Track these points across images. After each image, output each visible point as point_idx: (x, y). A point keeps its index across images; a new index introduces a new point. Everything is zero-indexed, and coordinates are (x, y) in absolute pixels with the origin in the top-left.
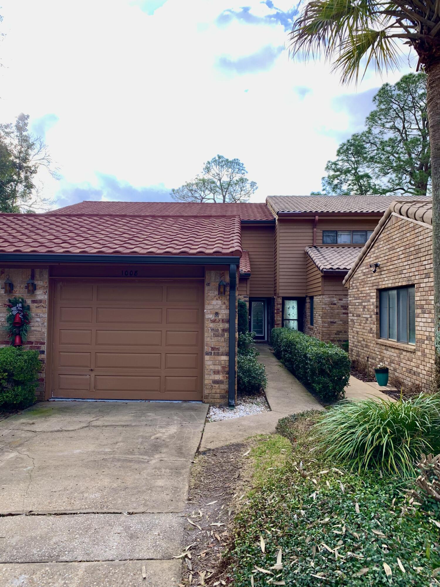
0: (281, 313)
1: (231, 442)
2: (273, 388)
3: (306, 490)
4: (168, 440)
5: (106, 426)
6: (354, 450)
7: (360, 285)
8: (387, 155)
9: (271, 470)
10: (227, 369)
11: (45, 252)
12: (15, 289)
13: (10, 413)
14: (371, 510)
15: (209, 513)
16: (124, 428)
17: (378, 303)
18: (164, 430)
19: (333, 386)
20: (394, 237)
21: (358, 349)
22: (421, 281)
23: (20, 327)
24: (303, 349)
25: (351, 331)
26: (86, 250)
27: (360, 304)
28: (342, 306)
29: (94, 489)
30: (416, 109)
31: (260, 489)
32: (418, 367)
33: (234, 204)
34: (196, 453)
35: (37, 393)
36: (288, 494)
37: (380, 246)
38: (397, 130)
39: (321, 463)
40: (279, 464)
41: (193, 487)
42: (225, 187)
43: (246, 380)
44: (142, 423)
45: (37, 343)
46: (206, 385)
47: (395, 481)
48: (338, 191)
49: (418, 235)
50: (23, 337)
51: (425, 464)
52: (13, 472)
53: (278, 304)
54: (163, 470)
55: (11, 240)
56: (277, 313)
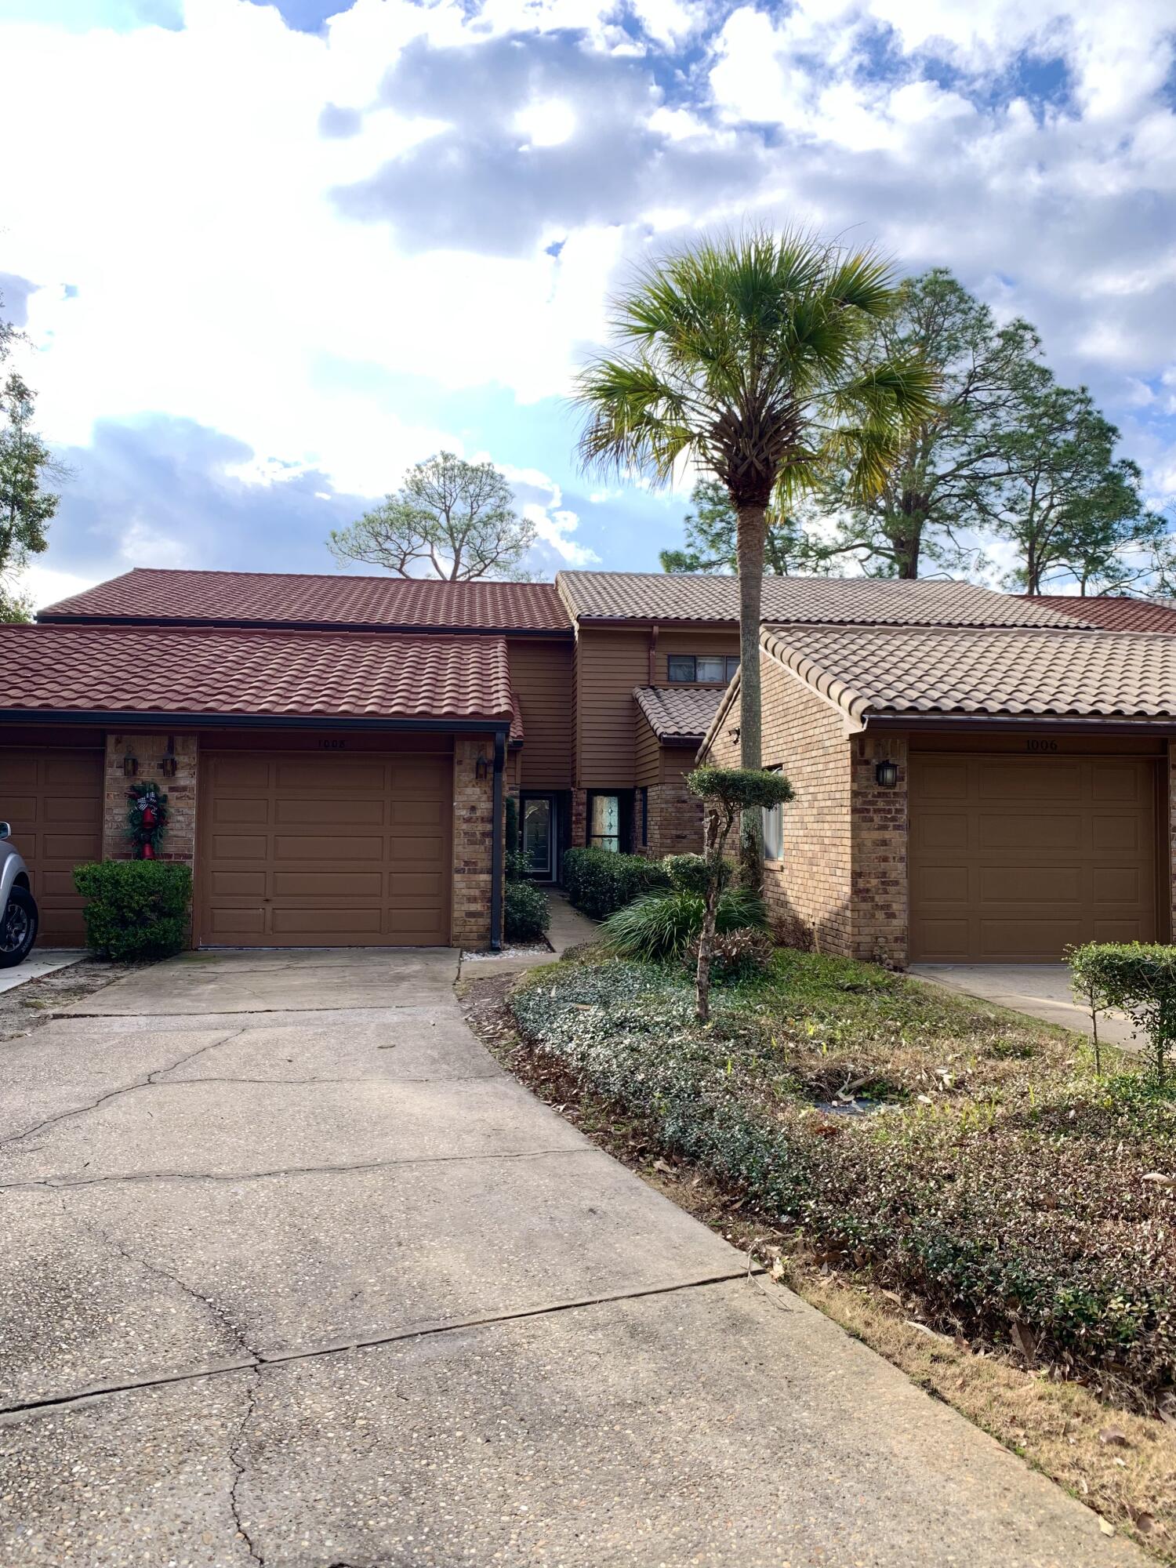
0: (585, 822)
2: (561, 935)
10: (489, 895)
12: (140, 769)
22: (789, 759)
23: (151, 830)
34: (456, 980)
42: (459, 528)
43: (517, 915)
45: (178, 856)
46: (456, 919)
49: (787, 686)
50: (156, 845)
53: (578, 804)
56: (578, 822)
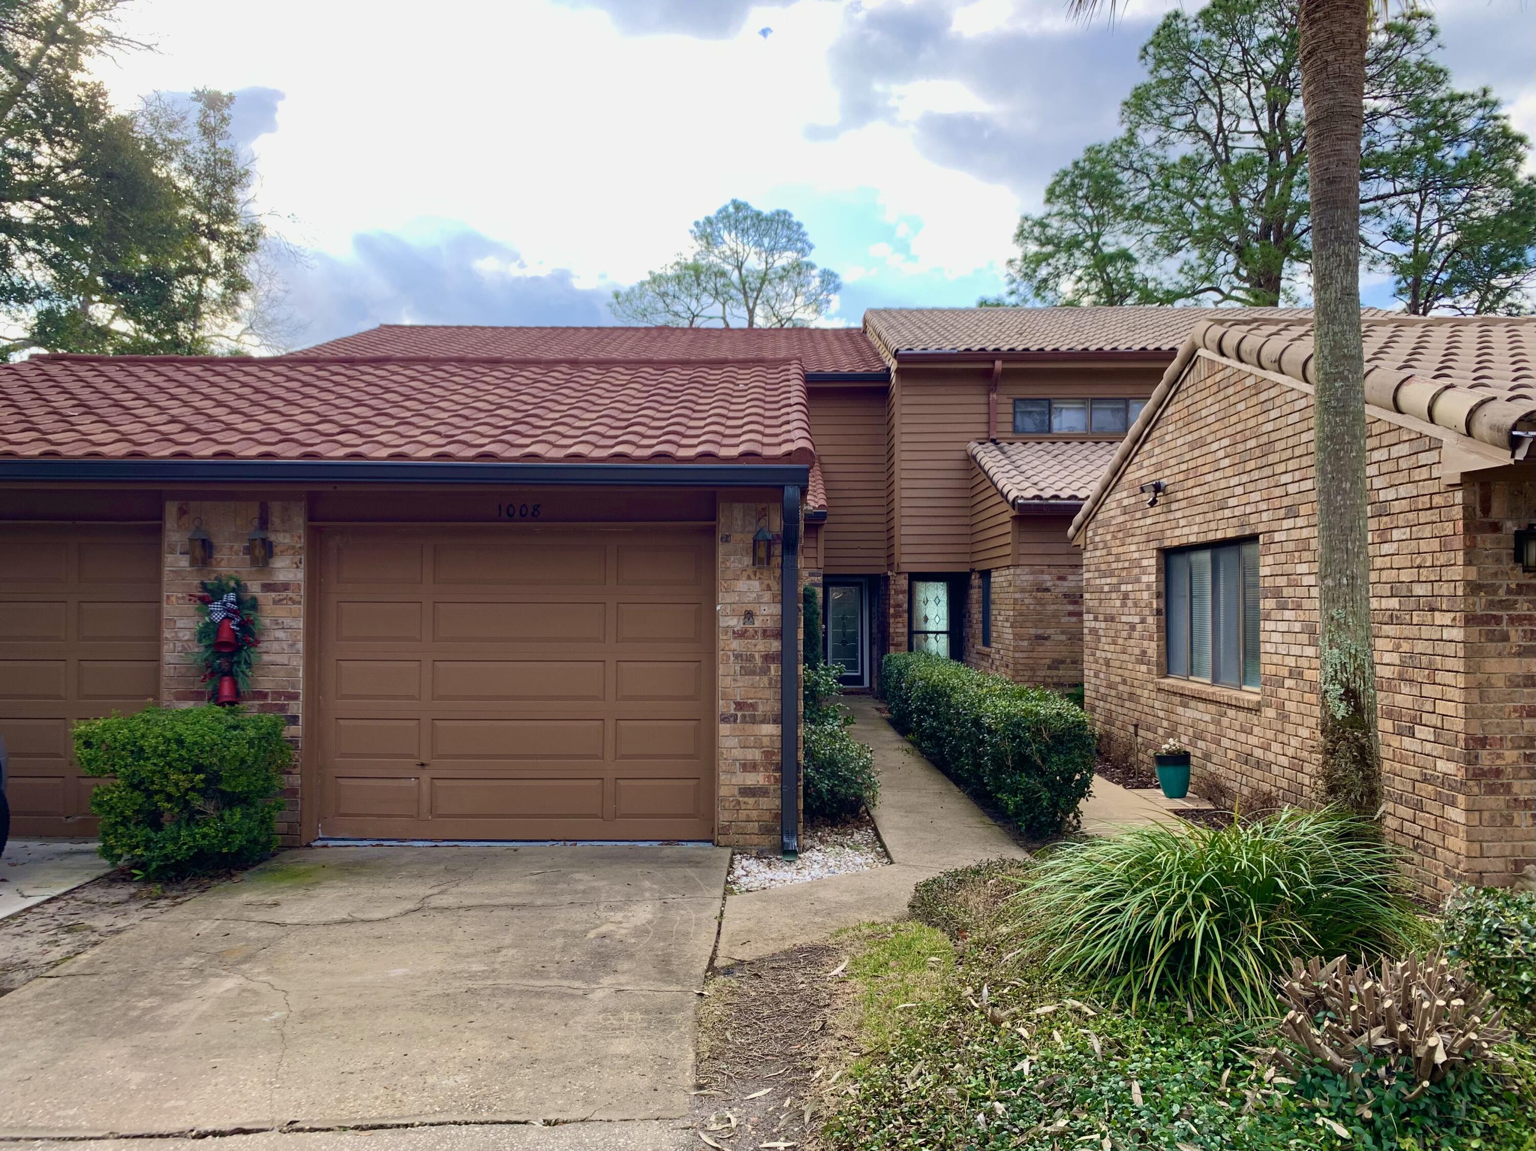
0: (906, 615)
1: (795, 942)
2: (893, 807)
3: (1003, 1054)
4: (633, 941)
5: (469, 908)
6: (1119, 953)
7: (1114, 538)
8: (1176, 202)
9: (905, 1008)
10: (777, 759)
11: (298, 458)
12: (217, 556)
13: (212, 878)
14: (1171, 1097)
15: (755, 1119)
16: (515, 913)
17: (1162, 584)
18: (619, 916)
19: (1051, 799)
20: (1204, 413)
21: (1108, 706)
22: (1275, 525)
23: (232, 654)
24: (972, 704)
25: (1091, 658)
26: (405, 449)
27: (1115, 588)
28: (1065, 596)
29: (451, 1065)
30: (1252, 80)
31: (883, 1056)
32: (1267, 748)
33: (776, 329)
34: (707, 971)
35: (279, 826)
36: (958, 1066)
37: (1168, 438)
38: (1201, 136)
39: (1037, 987)
40: (925, 995)
41: (707, 1054)
42: (753, 286)
43: (825, 785)
44: (563, 898)
45: (278, 694)
46: (725, 798)
47: (1226, 1027)
48: (1050, 295)
49: (1269, 405)
50: (240, 680)
51: (1303, 982)
52: (236, 1026)
53: (897, 592)
54: (626, 1015)
55: (203, 427)
56: (897, 615)
